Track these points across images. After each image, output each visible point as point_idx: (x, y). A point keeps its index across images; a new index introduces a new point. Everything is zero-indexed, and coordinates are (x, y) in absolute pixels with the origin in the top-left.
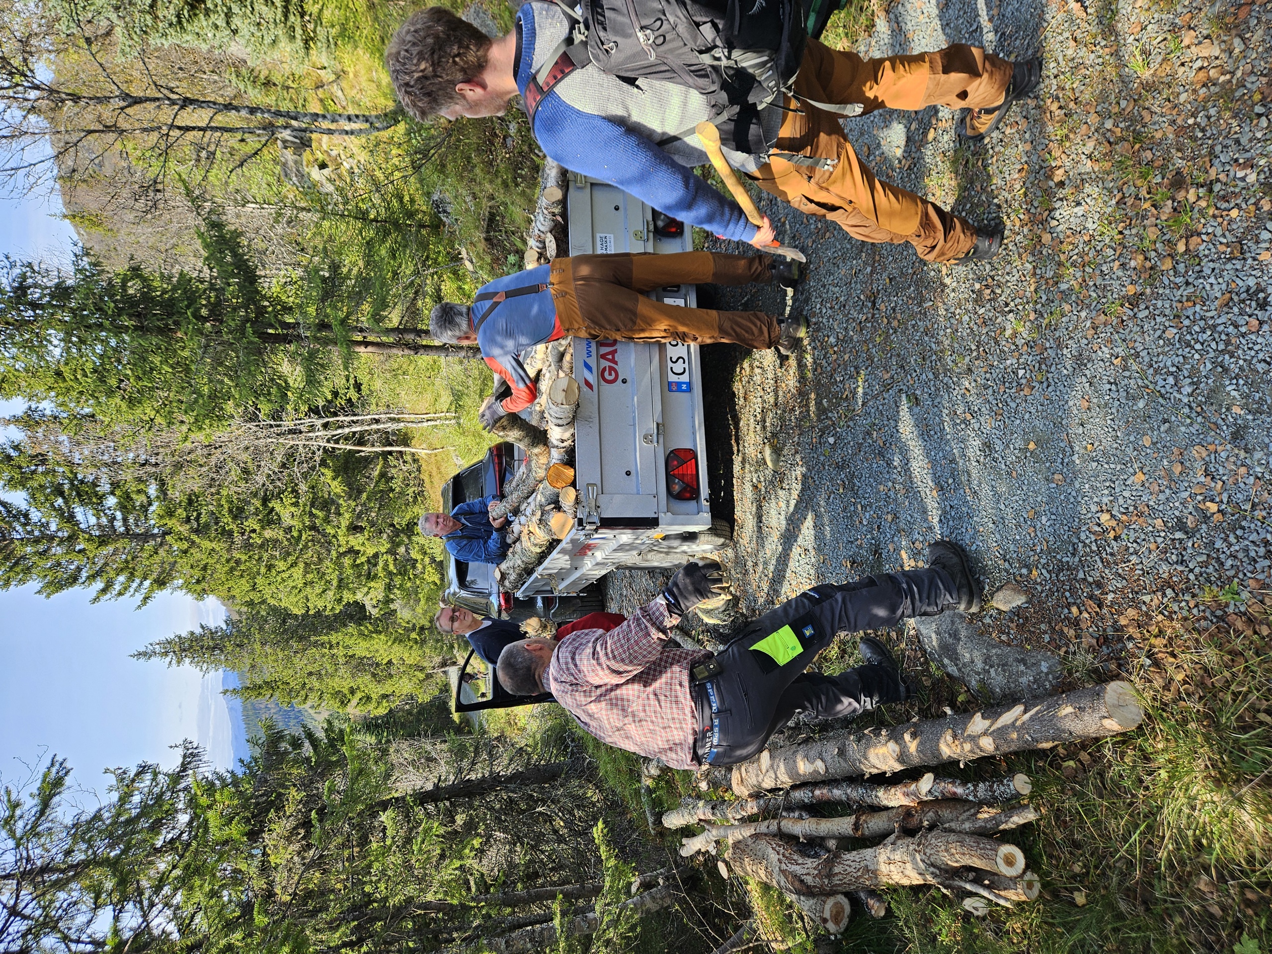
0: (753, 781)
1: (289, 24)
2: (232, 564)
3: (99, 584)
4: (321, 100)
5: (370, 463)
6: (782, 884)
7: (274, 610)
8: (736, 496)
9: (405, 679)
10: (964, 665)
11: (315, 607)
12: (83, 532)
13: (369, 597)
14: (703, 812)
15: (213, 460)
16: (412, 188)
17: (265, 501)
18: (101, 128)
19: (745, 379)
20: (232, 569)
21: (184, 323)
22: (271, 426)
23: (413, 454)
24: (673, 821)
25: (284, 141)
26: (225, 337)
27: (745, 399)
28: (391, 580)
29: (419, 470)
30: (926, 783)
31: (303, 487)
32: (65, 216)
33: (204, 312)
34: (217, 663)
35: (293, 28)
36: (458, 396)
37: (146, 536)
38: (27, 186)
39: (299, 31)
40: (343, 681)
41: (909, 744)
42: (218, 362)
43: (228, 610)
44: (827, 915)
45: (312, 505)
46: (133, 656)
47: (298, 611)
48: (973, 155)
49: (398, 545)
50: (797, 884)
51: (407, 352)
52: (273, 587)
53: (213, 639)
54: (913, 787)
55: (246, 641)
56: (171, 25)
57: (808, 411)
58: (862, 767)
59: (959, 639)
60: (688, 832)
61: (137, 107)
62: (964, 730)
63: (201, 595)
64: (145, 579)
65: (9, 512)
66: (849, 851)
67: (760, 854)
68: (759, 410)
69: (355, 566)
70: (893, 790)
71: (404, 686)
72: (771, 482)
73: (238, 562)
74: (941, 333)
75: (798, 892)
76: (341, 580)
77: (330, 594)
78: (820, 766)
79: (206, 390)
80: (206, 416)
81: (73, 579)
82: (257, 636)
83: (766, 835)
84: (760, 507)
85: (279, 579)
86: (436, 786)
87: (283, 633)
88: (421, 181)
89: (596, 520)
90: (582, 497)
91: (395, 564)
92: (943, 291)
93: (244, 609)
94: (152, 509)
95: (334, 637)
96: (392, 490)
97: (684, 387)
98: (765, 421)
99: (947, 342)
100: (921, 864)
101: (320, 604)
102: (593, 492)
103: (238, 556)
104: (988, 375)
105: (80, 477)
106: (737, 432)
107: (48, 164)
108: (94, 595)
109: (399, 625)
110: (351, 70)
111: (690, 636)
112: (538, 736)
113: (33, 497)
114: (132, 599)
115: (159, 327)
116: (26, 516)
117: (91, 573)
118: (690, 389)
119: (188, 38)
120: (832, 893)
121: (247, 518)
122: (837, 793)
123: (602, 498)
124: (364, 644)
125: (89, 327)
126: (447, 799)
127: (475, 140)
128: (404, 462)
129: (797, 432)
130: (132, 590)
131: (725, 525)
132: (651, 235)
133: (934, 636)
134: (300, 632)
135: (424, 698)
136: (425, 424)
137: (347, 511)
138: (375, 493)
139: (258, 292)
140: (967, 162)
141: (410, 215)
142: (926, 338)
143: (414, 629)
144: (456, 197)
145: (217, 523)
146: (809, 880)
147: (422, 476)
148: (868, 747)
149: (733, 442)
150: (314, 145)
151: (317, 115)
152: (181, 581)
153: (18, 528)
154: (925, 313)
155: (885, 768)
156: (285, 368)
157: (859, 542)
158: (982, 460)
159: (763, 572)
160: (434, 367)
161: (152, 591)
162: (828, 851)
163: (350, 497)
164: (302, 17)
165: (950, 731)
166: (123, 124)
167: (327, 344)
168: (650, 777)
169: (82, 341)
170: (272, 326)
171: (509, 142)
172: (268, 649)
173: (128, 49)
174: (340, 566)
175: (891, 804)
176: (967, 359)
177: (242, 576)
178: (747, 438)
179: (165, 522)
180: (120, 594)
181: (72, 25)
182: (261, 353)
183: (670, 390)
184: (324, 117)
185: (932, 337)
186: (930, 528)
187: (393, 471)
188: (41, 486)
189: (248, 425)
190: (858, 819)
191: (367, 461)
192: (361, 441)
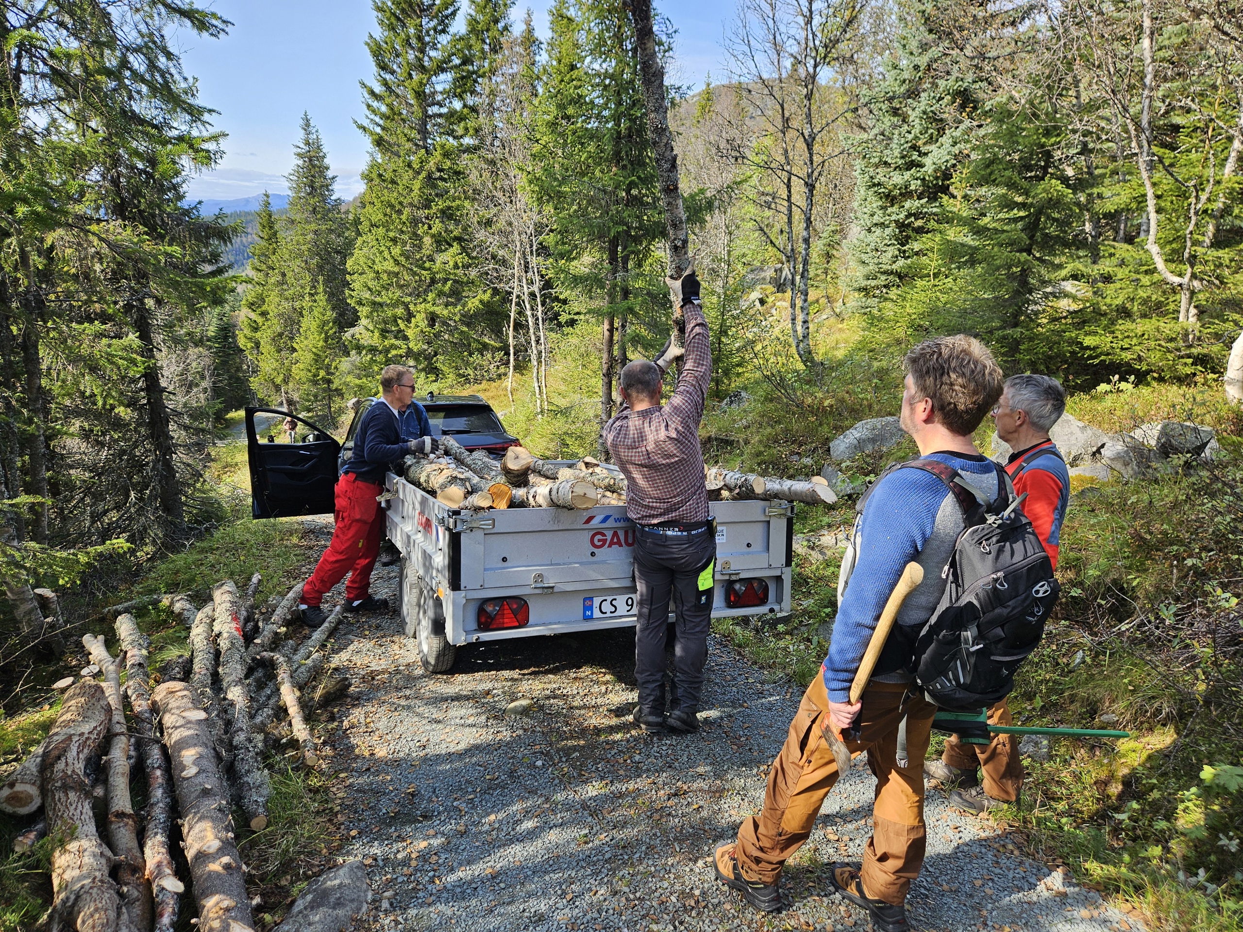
0: (173, 704)
1: (879, 275)
2: (398, 207)
3: (378, 89)
4: (817, 301)
5: (496, 335)
6: (55, 738)
7: (350, 244)
8: (478, 675)
9: (275, 364)
10: (306, 916)
11: (354, 281)
12: (429, 79)
13: (363, 331)
14: (135, 654)
15: (499, 194)
16: (750, 374)
17: (459, 239)
18: (787, 114)
19: (594, 677)
20: (392, 206)
21: (625, 173)
22: (531, 246)
23: (505, 374)
24: (124, 626)
25: (781, 270)
26: (613, 208)
27: (575, 679)
28: (381, 353)
29: (490, 380)
30: (173, 885)
31: (473, 273)
32: (708, 85)
33: (634, 192)
34: (298, 189)
35: (875, 278)
36: (564, 412)
37: (424, 133)
38: (735, 53)
39: (873, 283)
40: (274, 304)
41: (218, 862)
42: (591, 201)
43: (349, 203)
44: (19, 787)
45: (455, 281)
46: (306, 115)
47: (349, 264)
48: (818, 877)
49: (416, 360)
50: (56, 752)
51: (605, 366)
52: (375, 242)
53: (322, 186)
54: (168, 871)
55: (319, 216)
56: (872, 177)
57: (567, 739)
58: (191, 816)
59: (334, 908)
60: (112, 642)
61: (804, 146)
62: (235, 919)
63: (367, 178)
64: (383, 129)
65: (447, 17)
66: (93, 808)
67: (89, 713)
68: (565, 691)
69: (395, 319)
70: (164, 850)
71: (268, 364)
72: (494, 708)
73: (400, 212)
74: (650, 862)
75: (45, 755)
76: (381, 305)
77: (367, 295)
78: (191, 771)
79: (565, 189)
80: (542, 188)
81: (383, 67)
82: (324, 227)
83: (110, 720)
84: (467, 698)
85: (383, 248)
86: (164, 390)
87: (326, 250)
88: (757, 382)
89: (459, 529)
90: (481, 514)
91: (397, 355)
92: (690, 860)
93: (351, 217)
94: (451, 139)
95: (321, 298)
96: (471, 355)
97: (588, 613)
98: (554, 698)
99: (641, 868)
100: (77, 886)
101: (356, 285)
102: (486, 524)
103: (405, 213)
104: (611, 911)
105: (480, 80)
106: (542, 672)
107: (754, 71)
108: (368, 84)
109: (333, 360)
110: (844, 326)
111: (329, 637)
112: (212, 494)
113: (461, 39)
114: (364, 116)
115: (620, 152)
116: (444, 31)
117: (390, 82)
118: (588, 618)
119: (862, 192)
120: (44, 791)
121: (442, 222)
122: (158, 793)
123: (479, 534)
124: (314, 326)
125: (619, 94)
126: (149, 402)
127: (795, 427)
128: (498, 367)
129: (545, 730)
130: (372, 117)
131: (447, 664)
132: (727, 577)
133: (337, 882)
134: (328, 267)
135: (255, 383)
136: (536, 385)
137: (450, 312)
138: (467, 339)
139: (653, 239)
140: (811, 872)
141: (726, 372)
142: (644, 848)
143: (328, 373)
144: (745, 411)
145: (437, 195)
146: (60, 765)
147: (484, 382)
148: (213, 820)
149: (532, 669)
150: (780, 295)
151: (807, 295)
152: (380, 161)
153: (432, 24)
154: (668, 845)
155: (189, 840)
156: (587, 259)
157: (434, 799)
158: (526, 914)
159: (399, 705)
160: (591, 393)
161: (372, 134)
162: (93, 786)
163: (462, 315)
164: (885, 286)
165: (233, 904)
166: (791, 134)
167: (610, 296)
168: (172, 603)
169: (606, 87)
170: (624, 249)
171: (796, 458)
172: (309, 237)
173: (850, 142)
174: (395, 305)
175: (148, 851)
176: (627, 890)
177: (385, 215)
178: (537, 682)
179: (439, 149)
180: (369, 106)
181: (867, 99)
182: (599, 238)
183: (585, 600)
184: (805, 301)
185: (646, 854)
186: (452, 870)
187: (489, 356)
188: (471, 46)
189: (531, 227)
190: (129, 816)
191: (498, 332)
192: (519, 326)
